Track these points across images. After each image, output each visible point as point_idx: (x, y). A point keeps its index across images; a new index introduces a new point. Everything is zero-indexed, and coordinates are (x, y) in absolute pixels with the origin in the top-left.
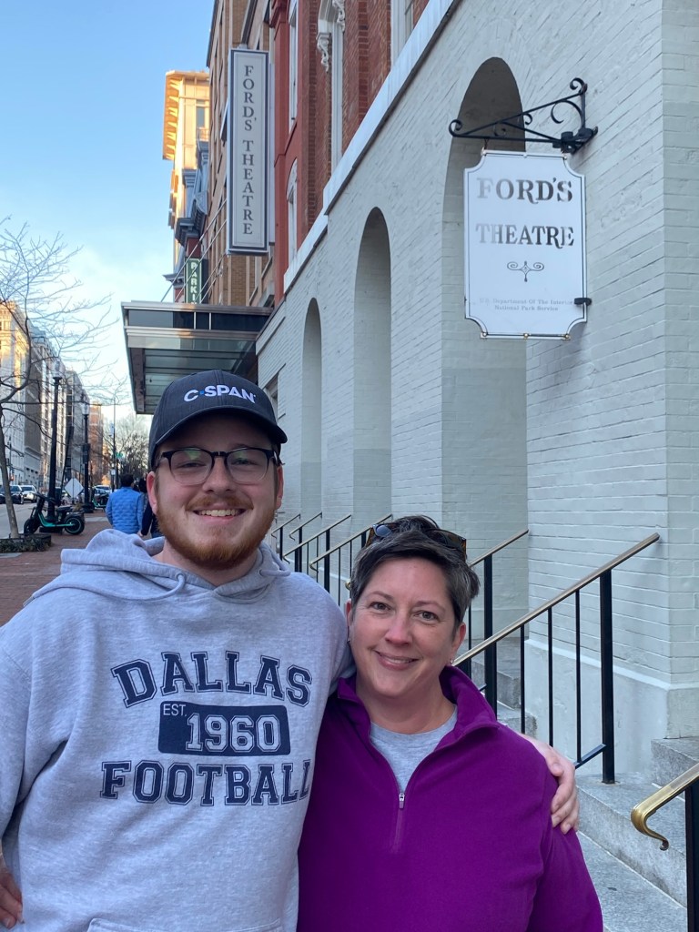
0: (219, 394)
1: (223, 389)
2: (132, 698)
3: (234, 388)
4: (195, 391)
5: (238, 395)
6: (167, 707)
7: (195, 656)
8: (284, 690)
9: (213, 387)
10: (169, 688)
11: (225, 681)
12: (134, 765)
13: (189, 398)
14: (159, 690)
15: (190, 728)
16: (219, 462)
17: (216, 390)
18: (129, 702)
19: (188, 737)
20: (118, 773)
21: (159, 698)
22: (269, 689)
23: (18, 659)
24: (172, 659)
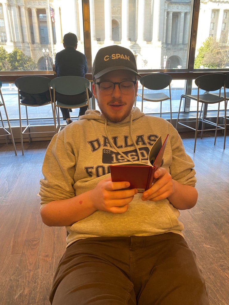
0: (117, 58)
1: (118, 56)
2: (94, 149)
3: (122, 55)
4: (108, 56)
5: (124, 58)
6: (105, 150)
7: (113, 138)
8: (147, 142)
9: (115, 55)
10: (105, 145)
11: (124, 145)
12: (95, 167)
13: (106, 59)
14: (102, 145)
15: (113, 157)
16: (117, 86)
17: (116, 56)
18: (93, 151)
19: (113, 160)
20: (90, 170)
21: (102, 147)
22: (140, 143)
23: (62, 139)
24: (106, 139)
